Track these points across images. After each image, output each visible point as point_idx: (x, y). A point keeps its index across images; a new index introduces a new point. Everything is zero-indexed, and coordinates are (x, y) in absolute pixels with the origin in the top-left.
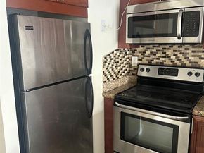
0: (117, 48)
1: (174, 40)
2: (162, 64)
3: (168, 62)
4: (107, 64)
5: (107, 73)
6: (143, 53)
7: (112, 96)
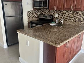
0: (33, 9)
1: (42, 8)
2: (45, 15)
3: (46, 14)
4: (29, 14)
5: (29, 16)
6: (41, 11)
7: (29, 22)
